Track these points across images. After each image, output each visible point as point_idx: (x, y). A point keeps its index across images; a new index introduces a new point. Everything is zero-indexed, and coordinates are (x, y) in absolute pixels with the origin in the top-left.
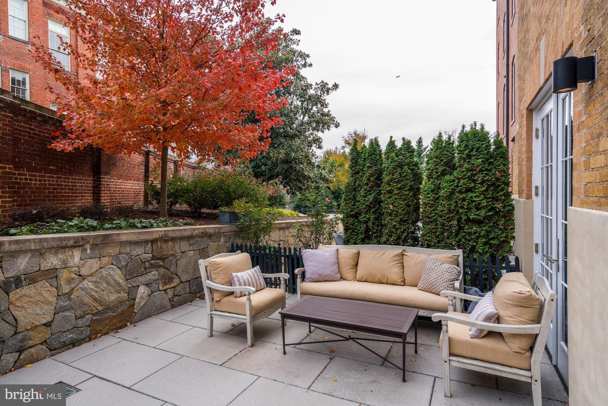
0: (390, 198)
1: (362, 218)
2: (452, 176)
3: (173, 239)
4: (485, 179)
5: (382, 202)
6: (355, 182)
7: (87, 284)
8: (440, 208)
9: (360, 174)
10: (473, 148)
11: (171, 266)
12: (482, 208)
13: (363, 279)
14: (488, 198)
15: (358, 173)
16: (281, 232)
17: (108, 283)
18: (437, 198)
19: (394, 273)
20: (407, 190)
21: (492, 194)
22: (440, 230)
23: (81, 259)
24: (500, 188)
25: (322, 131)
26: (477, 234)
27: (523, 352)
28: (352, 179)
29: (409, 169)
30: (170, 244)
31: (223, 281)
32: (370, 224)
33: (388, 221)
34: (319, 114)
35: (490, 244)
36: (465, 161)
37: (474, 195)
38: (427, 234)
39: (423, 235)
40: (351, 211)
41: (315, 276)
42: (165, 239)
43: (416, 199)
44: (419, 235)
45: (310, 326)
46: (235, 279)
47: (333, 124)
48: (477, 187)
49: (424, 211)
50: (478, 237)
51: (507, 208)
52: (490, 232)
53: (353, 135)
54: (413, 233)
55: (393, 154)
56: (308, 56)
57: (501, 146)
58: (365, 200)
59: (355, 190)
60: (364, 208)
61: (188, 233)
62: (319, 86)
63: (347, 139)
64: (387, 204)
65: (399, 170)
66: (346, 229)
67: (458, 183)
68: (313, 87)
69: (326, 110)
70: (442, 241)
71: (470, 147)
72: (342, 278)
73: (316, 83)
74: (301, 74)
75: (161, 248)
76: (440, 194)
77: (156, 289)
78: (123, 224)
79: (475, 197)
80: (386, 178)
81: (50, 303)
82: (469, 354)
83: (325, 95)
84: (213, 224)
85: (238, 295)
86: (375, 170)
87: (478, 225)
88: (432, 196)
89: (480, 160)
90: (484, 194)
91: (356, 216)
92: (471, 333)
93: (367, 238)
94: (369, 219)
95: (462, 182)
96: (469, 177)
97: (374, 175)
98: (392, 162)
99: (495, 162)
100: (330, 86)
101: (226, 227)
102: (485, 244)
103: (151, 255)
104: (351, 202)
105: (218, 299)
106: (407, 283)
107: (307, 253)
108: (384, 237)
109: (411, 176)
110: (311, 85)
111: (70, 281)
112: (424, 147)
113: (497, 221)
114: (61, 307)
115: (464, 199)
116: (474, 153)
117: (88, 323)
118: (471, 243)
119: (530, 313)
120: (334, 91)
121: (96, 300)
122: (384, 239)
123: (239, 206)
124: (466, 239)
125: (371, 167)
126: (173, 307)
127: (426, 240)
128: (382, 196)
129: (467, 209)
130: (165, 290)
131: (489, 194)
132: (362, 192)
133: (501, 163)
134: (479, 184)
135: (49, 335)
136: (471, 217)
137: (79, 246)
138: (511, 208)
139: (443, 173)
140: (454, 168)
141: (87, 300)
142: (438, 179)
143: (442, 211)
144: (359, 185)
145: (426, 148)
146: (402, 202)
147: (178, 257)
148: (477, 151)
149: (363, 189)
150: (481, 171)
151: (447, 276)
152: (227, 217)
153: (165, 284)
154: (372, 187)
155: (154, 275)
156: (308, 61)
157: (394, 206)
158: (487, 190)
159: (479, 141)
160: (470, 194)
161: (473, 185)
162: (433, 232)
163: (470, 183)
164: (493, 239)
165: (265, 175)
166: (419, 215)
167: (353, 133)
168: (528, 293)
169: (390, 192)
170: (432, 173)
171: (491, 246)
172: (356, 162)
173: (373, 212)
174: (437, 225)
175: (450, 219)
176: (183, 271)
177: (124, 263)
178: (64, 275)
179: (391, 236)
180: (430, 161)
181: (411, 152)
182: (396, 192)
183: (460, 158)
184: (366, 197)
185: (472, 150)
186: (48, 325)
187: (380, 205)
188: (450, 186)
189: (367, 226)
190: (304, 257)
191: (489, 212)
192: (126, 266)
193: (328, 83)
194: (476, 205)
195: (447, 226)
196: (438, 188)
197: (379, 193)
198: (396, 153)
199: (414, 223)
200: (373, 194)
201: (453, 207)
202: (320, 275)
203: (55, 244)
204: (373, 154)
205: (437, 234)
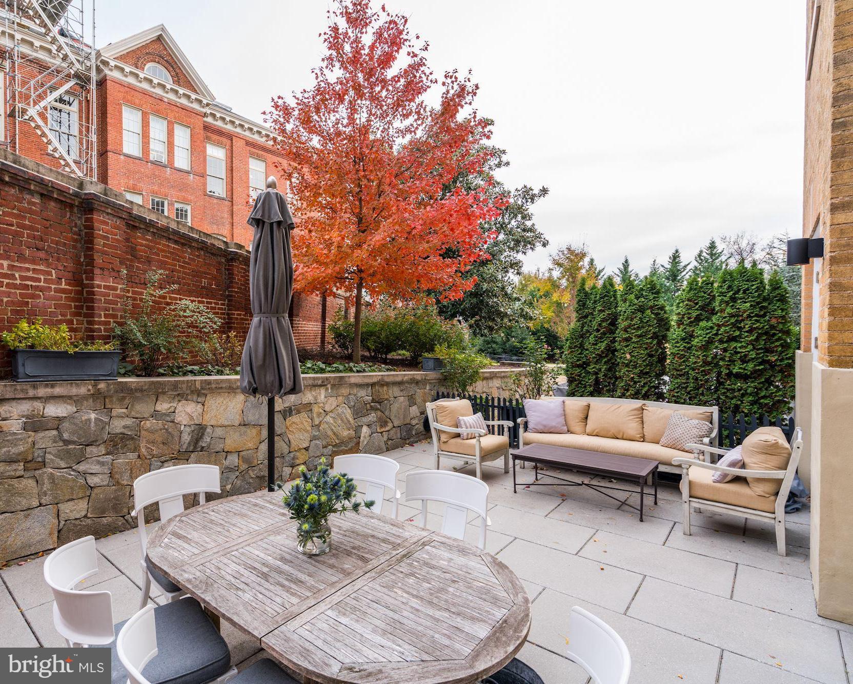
0: (627, 346)
1: (591, 368)
2: (710, 322)
3: (387, 384)
4: (755, 326)
5: (617, 351)
6: (582, 327)
7: (329, 419)
8: (692, 359)
9: (589, 319)
10: (739, 290)
11: (386, 410)
12: (749, 361)
13: (594, 434)
14: (758, 349)
15: (586, 317)
16: (485, 382)
17: (342, 420)
18: (689, 348)
19: (632, 427)
20: (649, 338)
21: (765, 344)
22: (692, 385)
23: (325, 397)
24: (776, 337)
25: (523, 252)
26: (742, 391)
27: (768, 496)
28: (578, 324)
29: (652, 313)
30: (385, 388)
31: (450, 424)
32: (601, 375)
33: (624, 373)
34: (519, 230)
35: (760, 403)
36: (727, 305)
37: (739, 345)
38: (674, 389)
39: (670, 391)
40: (578, 360)
41: (540, 427)
42: (382, 383)
43: (661, 348)
44: (665, 391)
45: (536, 473)
46: (462, 422)
47: (540, 242)
48: (743, 336)
49: (671, 362)
50: (743, 395)
51: (786, 362)
52: (760, 389)
53: (566, 252)
54: (657, 387)
55: (632, 297)
56: (504, 152)
57: (780, 287)
58: (595, 349)
59: (582, 336)
60: (594, 358)
61: (399, 379)
62: (520, 193)
63: (557, 258)
64: (623, 353)
65: (639, 315)
66: (571, 381)
67: (718, 330)
68: (512, 194)
69: (529, 224)
70: (695, 398)
71: (735, 288)
72: (569, 431)
73: (516, 190)
74: (495, 179)
75: (379, 392)
76: (693, 343)
77: (375, 431)
78: (341, 368)
79: (740, 347)
80: (621, 324)
81: (307, 431)
82: (710, 497)
83: (528, 204)
84: (415, 371)
85: (465, 438)
86: (609, 314)
87: (745, 380)
88: (682, 345)
89: (748, 305)
90: (753, 345)
91: (584, 366)
92: (713, 478)
93: (596, 391)
94: (600, 370)
95: (723, 329)
96: (732, 323)
97: (607, 320)
98: (630, 306)
99: (770, 307)
100: (536, 191)
101: (432, 375)
102: (753, 403)
103: (371, 398)
104: (577, 350)
105: (446, 440)
106: (646, 440)
107: (530, 404)
108: (619, 391)
109: (655, 321)
110: (509, 192)
111: (319, 414)
112: (682, 264)
113: (770, 377)
114: (314, 436)
115: (725, 350)
116: (741, 295)
117: (330, 453)
118: (734, 401)
119: (776, 460)
120: (542, 197)
121: (334, 434)
122: (619, 393)
123: (441, 352)
124: (727, 397)
125: (603, 311)
126: (388, 450)
127: (674, 396)
128: (616, 344)
129: (730, 361)
130: (381, 433)
131: (760, 344)
132: (592, 339)
133: (778, 307)
134: (747, 332)
135: (307, 459)
136: (734, 371)
137: (324, 385)
138: (790, 361)
139: (698, 319)
140: (713, 312)
141: (330, 433)
142: (690, 326)
143: (695, 363)
144: (588, 331)
145: (686, 266)
146: (642, 352)
147: (392, 402)
148: (744, 292)
149: (592, 336)
150: (749, 316)
151: (695, 432)
152: (431, 364)
153: (381, 426)
154: (604, 334)
155: (373, 417)
156: (504, 158)
157: (632, 356)
158: (757, 339)
159: (747, 281)
160: (733, 344)
161: (737, 333)
162: (683, 388)
163: (734, 331)
164: (764, 397)
165: (447, 312)
166: (666, 368)
167: (565, 249)
168: (773, 442)
169: (627, 340)
170: (683, 318)
171: (761, 406)
172: (584, 304)
173: (605, 362)
174: (688, 379)
175: (706, 373)
176: (395, 416)
177: (352, 404)
178: (316, 409)
179: (628, 390)
180: (681, 305)
181: (655, 293)
182: (634, 340)
183: (721, 302)
184: (596, 344)
185: (737, 292)
186: (307, 449)
187: (614, 355)
188: (707, 334)
189: (597, 378)
190: (526, 407)
191: (759, 365)
192: (354, 406)
193: (533, 188)
194: (741, 357)
195: (701, 380)
196: (691, 336)
197: (613, 341)
198: (636, 295)
199: (659, 376)
200: (606, 342)
201: (709, 359)
202: (545, 426)
203: (310, 382)
204: (605, 296)
205: (689, 389)
